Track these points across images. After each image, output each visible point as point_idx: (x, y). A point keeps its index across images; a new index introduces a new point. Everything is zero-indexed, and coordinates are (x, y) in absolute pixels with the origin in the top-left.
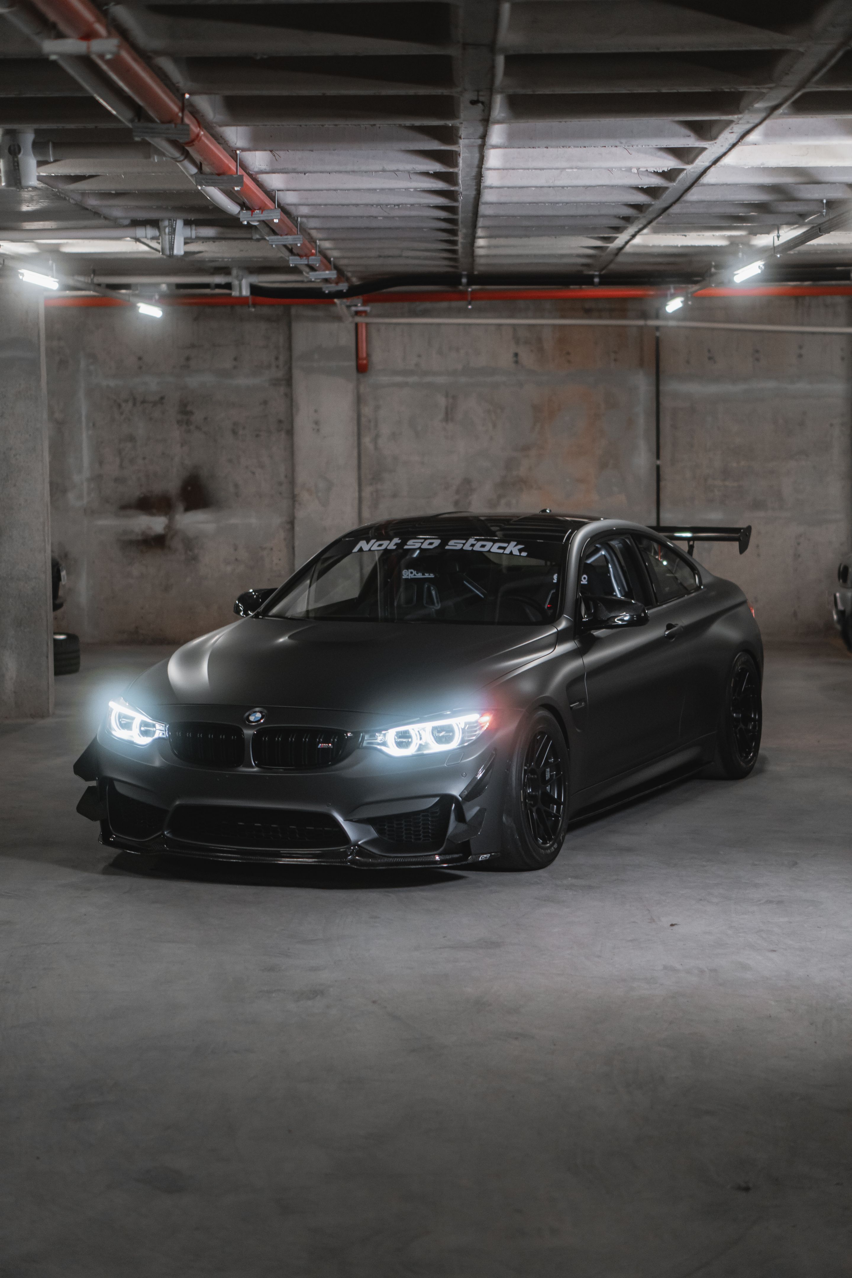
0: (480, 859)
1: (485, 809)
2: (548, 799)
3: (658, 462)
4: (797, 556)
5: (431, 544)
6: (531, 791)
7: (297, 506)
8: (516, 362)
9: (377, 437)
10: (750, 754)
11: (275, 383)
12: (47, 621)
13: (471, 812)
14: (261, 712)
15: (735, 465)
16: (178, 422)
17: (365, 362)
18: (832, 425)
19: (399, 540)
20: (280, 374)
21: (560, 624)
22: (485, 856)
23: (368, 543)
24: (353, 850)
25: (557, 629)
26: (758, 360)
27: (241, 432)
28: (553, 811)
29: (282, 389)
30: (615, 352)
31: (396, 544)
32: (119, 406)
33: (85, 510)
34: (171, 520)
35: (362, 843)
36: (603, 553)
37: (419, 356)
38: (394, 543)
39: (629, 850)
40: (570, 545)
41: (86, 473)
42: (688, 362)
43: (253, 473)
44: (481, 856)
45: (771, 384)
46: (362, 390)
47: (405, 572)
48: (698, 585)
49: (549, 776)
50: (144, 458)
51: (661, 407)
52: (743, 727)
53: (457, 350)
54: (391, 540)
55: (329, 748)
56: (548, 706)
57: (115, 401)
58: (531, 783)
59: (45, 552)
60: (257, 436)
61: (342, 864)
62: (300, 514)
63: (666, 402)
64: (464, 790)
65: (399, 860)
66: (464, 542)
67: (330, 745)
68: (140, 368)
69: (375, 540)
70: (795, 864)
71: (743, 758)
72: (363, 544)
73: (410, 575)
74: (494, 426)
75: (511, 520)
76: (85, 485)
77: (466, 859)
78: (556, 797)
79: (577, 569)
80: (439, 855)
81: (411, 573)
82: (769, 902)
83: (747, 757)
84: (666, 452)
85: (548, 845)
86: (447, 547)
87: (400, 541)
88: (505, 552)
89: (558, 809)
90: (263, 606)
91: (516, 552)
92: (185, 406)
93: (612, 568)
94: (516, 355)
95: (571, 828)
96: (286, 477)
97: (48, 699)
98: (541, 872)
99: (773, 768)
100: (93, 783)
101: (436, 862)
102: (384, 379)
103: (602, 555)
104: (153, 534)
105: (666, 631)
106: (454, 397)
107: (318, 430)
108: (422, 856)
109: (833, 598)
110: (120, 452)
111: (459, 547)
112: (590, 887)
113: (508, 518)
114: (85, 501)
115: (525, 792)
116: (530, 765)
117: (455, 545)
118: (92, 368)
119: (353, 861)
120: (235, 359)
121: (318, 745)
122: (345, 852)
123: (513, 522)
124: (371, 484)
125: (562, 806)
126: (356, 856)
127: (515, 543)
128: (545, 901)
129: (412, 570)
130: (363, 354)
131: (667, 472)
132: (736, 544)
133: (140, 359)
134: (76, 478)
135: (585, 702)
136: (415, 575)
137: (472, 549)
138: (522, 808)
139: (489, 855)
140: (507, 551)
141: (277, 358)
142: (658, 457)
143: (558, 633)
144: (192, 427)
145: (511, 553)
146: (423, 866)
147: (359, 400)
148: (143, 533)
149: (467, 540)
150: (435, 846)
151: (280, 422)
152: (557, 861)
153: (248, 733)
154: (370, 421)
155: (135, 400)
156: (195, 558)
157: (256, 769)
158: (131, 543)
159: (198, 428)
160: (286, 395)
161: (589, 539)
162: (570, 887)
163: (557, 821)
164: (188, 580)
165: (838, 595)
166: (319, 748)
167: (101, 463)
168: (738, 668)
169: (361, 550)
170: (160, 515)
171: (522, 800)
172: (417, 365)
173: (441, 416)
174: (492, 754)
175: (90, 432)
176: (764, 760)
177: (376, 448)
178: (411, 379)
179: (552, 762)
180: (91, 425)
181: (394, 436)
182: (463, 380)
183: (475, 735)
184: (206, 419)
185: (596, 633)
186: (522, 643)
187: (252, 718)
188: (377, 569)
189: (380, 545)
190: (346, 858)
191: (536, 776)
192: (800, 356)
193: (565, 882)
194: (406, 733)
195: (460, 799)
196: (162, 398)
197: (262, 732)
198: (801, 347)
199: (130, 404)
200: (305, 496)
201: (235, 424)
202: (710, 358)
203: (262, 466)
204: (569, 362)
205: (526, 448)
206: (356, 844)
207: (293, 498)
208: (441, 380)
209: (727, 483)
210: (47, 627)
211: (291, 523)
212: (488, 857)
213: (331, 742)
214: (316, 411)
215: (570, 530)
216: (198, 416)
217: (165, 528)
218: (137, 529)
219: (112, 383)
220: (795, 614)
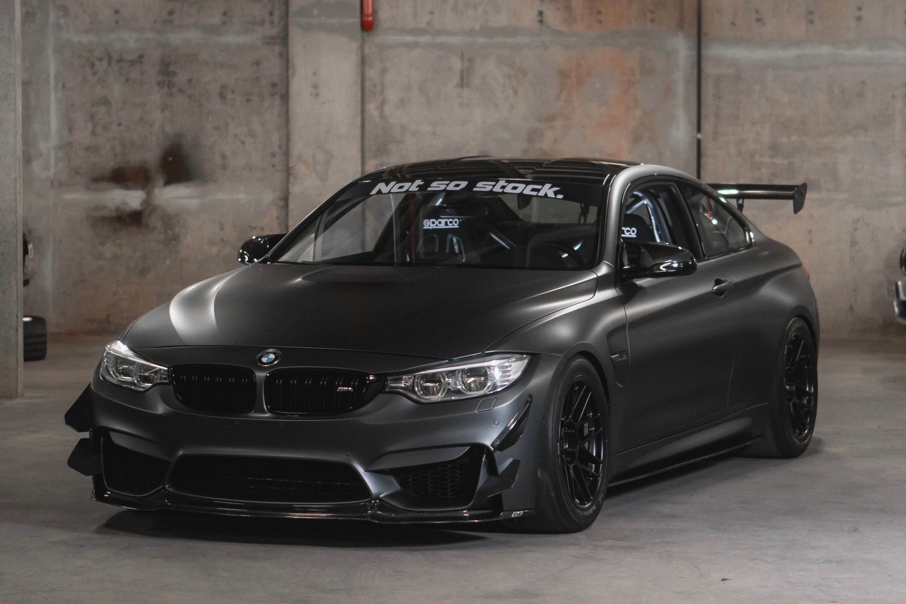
0: (513, 516)
1: (519, 461)
2: (586, 457)
3: (699, 136)
4: (854, 243)
5: (457, 186)
6: (567, 447)
7: (292, 180)
8: (541, 21)
9: (383, 104)
10: (805, 431)
11: (269, 41)
12: (17, 289)
13: (503, 465)
14: (274, 353)
15: (785, 140)
16: (159, 84)
17: (370, 18)
18: (893, 96)
19: (422, 181)
20: (274, 31)
21: (599, 269)
22: (518, 512)
23: (387, 185)
24: (374, 503)
25: (597, 275)
26: (812, 22)
27: (230, 96)
28: (592, 470)
29: (277, 49)
30: (652, 12)
31: (418, 186)
32: (93, 65)
33: (52, 183)
34: (149, 195)
35: (384, 497)
36: (645, 202)
37: (432, 13)
38: (417, 185)
39: (673, 517)
40: (610, 188)
41: (54, 141)
42: (733, 24)
43: (243, 143)
44: (514, 513)
45: (826, 50)
46: (367, 50)
47: (426, 222)
48: (749, 243)
49: (587, 432)
50: (120, 125)
51: (703, 73)
52: (797, 401)
53: (475, 7)
54: (413, 182)
55: (349, 392)
56: (586, 354)
57: (88, 59)
58: (567, 437)
59: (16, 212)
60: (248, 101)
61: (362, 519)
62: (295, 189)
63: (709, 69)
64: (496, 439)
65: (424, 515)
66: (494, 183)
67: (350, 388)
68: (117, 22)
69: (395, 182)
70: (856, 530)
71: (796, 435)
72: (381, 186)
73: (432, 225)
74: (516, 93)
75: (543, 163)
76: (52, 154)
77: (498, 515)
78: (594, 454)
79: (618, 219)
80: (469, 510)
81: (433, 223)
82: (828, 561)
83: (801, 434)
84: (707, 126)
85: (587, 506)
86: (475, 189)
87: (422, 183)
88: (539, 195)
89: (597, 469)
90: (271, 252)
91: (551, 194)
92: (167, 65)
93: (654, 219)
94: (541, 13)
95: (611, 493)
96: (280, 147)
97: (17, 377)
98: (578, 535)
99: (829, 449)
100: (86, 435)
101: (464, 518)
102: (391, 39)
103: (644, 204)
104: (128, 210)
105: (714, 287)
106: (470, 60)
107: (317, 95)
108: (449, 511)
109: (894, 288)
110: (92, 117)
111: (488, 188)
112: (633, 548)
113: (541, 161)
114: (52, 171)
115: (562, 446)
116: (567, 418)
117: (483, 186)
118: (62, 21)
119: (374, 516)
120: (225, 14)
121: (337, 388)
122: (365, 506)
123: (546, 165)
124: (376, 157)
125: (601, 465)
126: (378, 510)
127: (550, 185)
128: (584, 558)
129: (434, 220)
130: (369, 10)
131: (709, 148)
132: (791, 203)
133: (117, 12)
134: (42, 146)
135: (627, 354)
136: (437, 225)
137: (503, 191)
138: (559, 463)
139: (523, 512)
140: (542, 194)
141: (271, 14)
142: (699, 130)
143: (598, 278)
144: (175, 90)
145: (546, 195)
146: (451, 522)
147: (363, 62)
148: (117, 209)
149: (497, 181)
150: (463, 501)
151: (274, 85)
152: (595, 525)
153: (261, 375)
154: (375, 86)
155: (110, 57)
156: (175, 238)
157: (267, 415)
158: (104, 219)
159: (181, 91)
160: (281, 55)
161: (630, 184)
162: (611, 547)
163: (596, 481)
164: (168, 262)
165: (900, 283)
166: (338, 392)
167: (71, 129)
168: (792, 335)
169: (380, 192)
170: (137, 189)
171: (559, 454)
172: (429, 23)
173: (456, 80)
174: (527, 401)
175: (59, 94)
176: (819, 442)
177: (382, 116)
178: (424, 39)
179: (591, 416)
180: (61, 86)
181: (402, 103)
182: (481, 40)
183: (508, 381)
184: (190, 80)
185: (640, 282)
186: (558, 287)
187: (264, 360)
188: (393, 224)
189: (401, 187)
190: (366, 512)
191: (573, 431)
192: (859, 19)
193: (605, 543)
194: (433, 378)
195: (492, 449)
196: (141, 57)
197: (275, 375)
198: (859, 9)
199: (105, 63)
200: (300, 169)
201: (223, 87)
202: (758, 20)
203: (252, 134)
204: (600, 22)
205: (551, 118)
206: (377, 498)
207: (288, 171)
208: (454, 40)
209: (776, 160)
210: (17, 297)
211: (286, 199)
212: (522, 514)
213: (351, 386)
214: (314, 74)
215: (609, 175)
216: (181, 78)
217: (142, 204)
218: (110, 205)
219: (85, 39)
220: (851, 308)
